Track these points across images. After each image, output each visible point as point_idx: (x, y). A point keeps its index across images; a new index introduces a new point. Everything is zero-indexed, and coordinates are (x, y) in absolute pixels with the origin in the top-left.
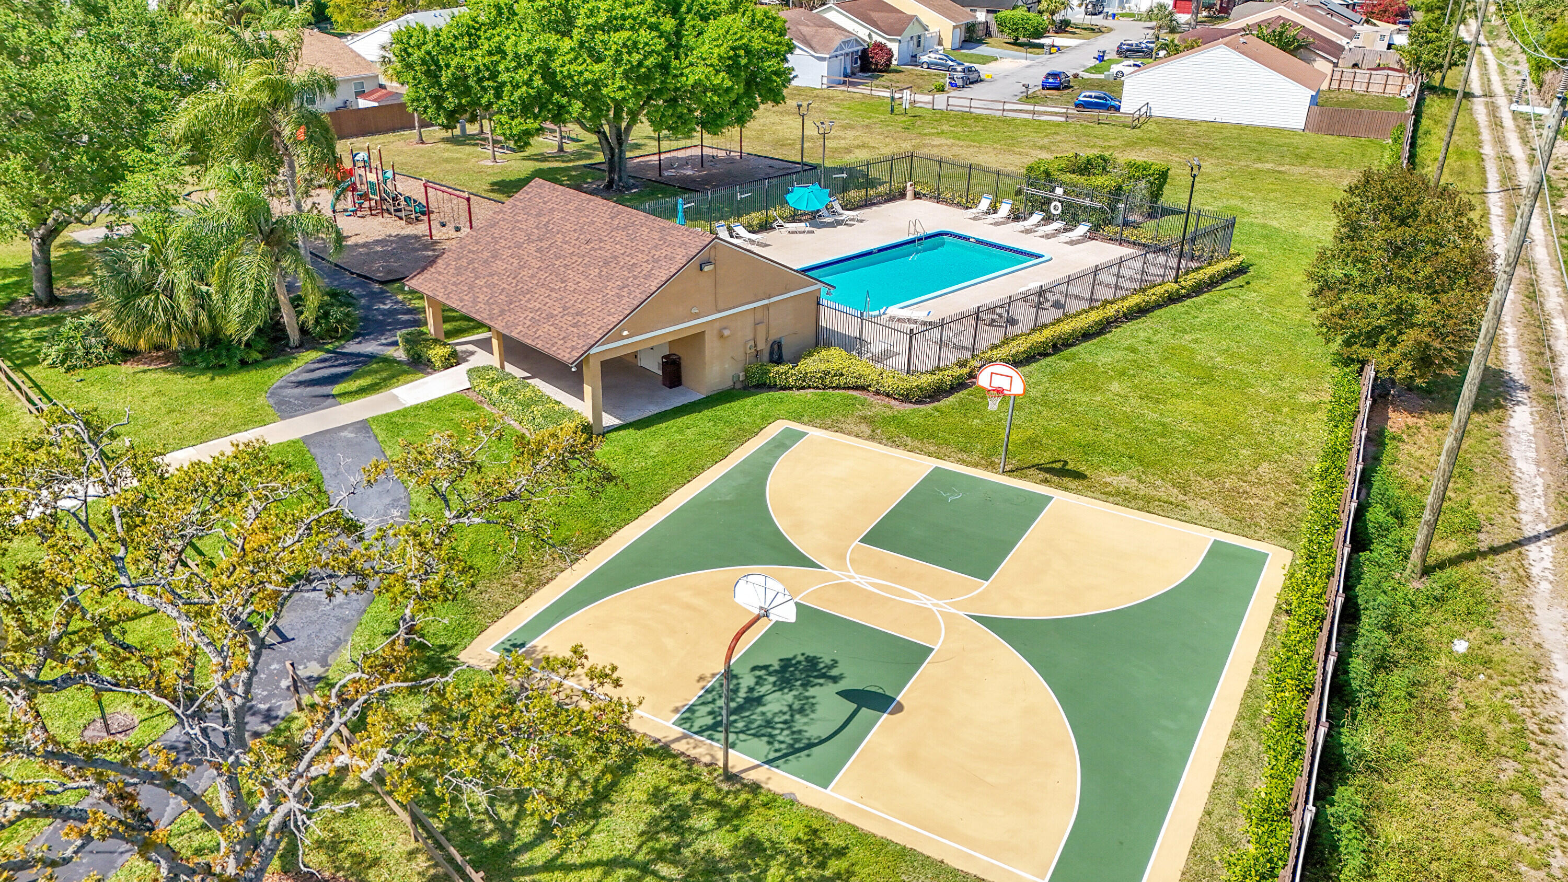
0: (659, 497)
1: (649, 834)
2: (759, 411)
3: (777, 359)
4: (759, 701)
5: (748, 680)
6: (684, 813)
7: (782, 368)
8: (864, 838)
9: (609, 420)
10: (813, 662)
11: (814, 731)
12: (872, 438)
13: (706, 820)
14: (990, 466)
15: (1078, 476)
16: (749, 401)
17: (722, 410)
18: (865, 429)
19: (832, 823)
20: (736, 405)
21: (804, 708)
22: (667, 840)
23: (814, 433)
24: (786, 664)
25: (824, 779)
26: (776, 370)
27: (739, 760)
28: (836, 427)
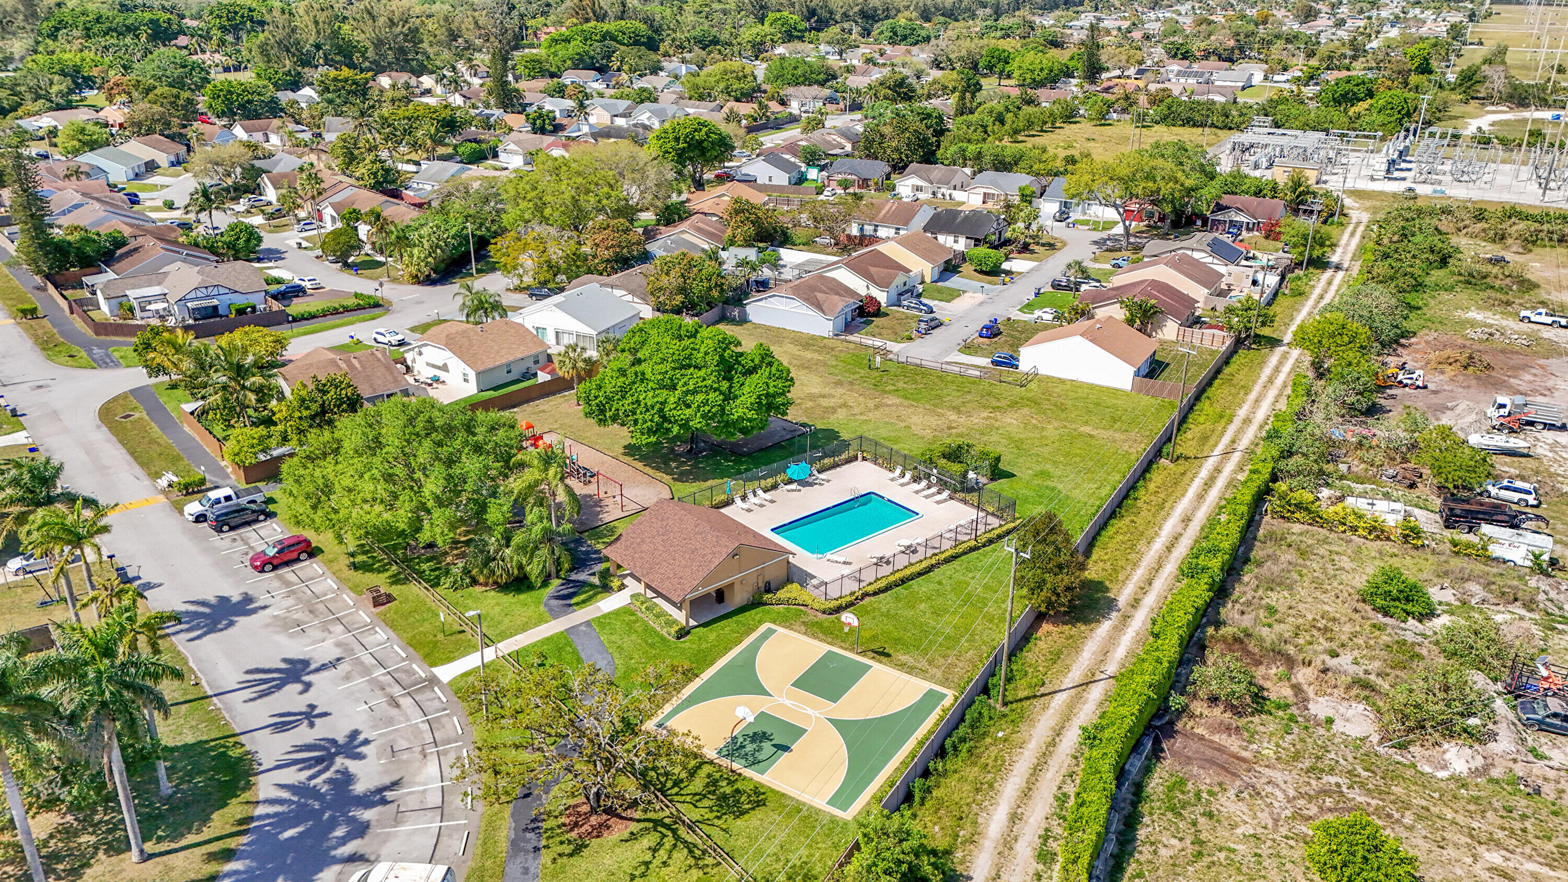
0: (712, 663)
1: (707, 785)
2: (757, 618)
3: (768, 590)
4: (744, 747)
5: (741, 740)
6: (717, 781)
7: (770, 596)
8: (772, 790)
9: (692, 623)
10: (764, 733)
11: (760, 758)
12: (805, 634)
13: (724, 783)
14: (852, 650)
15: (888, 655)
16: (753, 612)
17: (740, 617)
18: (803, 629)
19: (763, 786)
20: (747, 614)
21: (760, 749)
22: (712, 789)
23: (781, 630)
24: (755, 734)
25: (762, 773)
26: (767, 597)
27: (735, 766)
28: (790, 627)
